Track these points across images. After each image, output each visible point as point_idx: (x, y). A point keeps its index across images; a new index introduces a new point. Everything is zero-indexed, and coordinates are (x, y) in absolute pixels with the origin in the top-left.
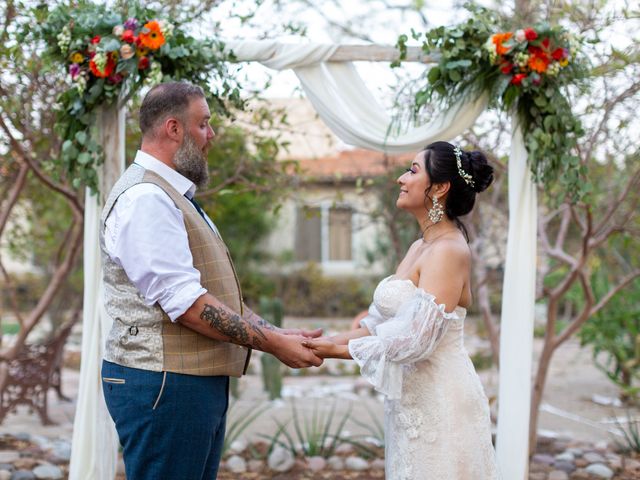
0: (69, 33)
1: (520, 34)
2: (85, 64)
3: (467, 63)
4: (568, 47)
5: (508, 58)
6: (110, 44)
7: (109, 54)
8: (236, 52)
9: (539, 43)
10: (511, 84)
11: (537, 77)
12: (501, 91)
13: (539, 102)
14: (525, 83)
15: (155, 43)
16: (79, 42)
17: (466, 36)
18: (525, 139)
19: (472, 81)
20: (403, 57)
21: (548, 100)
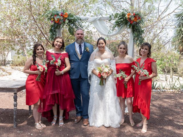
0: (50, 15)
1: (132, 14)
2: (54, 21)
3: (123, 20)
4: (141, 16)
5: (130, 19)
6: (58, 17)
7: (58, 19)
8: (81, 18)
9: (136, 16)
10: (130, 24)
11: (135, 22)
12: (128, 25)
13: (135, 27)
14: (133, 23)
15: (66, 16)
16: (53, 17)
17: (122, 15)
18: (133, 34)
19: (124, 23)
20: (111, 19)
21: (137, 26)
